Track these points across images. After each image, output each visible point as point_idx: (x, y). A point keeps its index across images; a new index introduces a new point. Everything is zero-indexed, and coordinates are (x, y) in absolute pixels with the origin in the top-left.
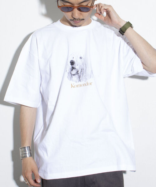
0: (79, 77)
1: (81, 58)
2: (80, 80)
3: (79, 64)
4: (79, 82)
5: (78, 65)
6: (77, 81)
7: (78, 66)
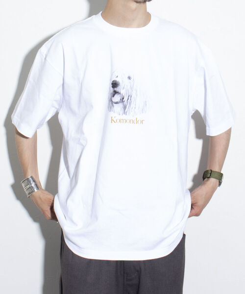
0: (125, 108)
1: (129, 78)
2: (125, 113)
3: (126, 87)
4: (124, 115)
5: (123, 88)
6: (121, 114)
7: (124, 90)
